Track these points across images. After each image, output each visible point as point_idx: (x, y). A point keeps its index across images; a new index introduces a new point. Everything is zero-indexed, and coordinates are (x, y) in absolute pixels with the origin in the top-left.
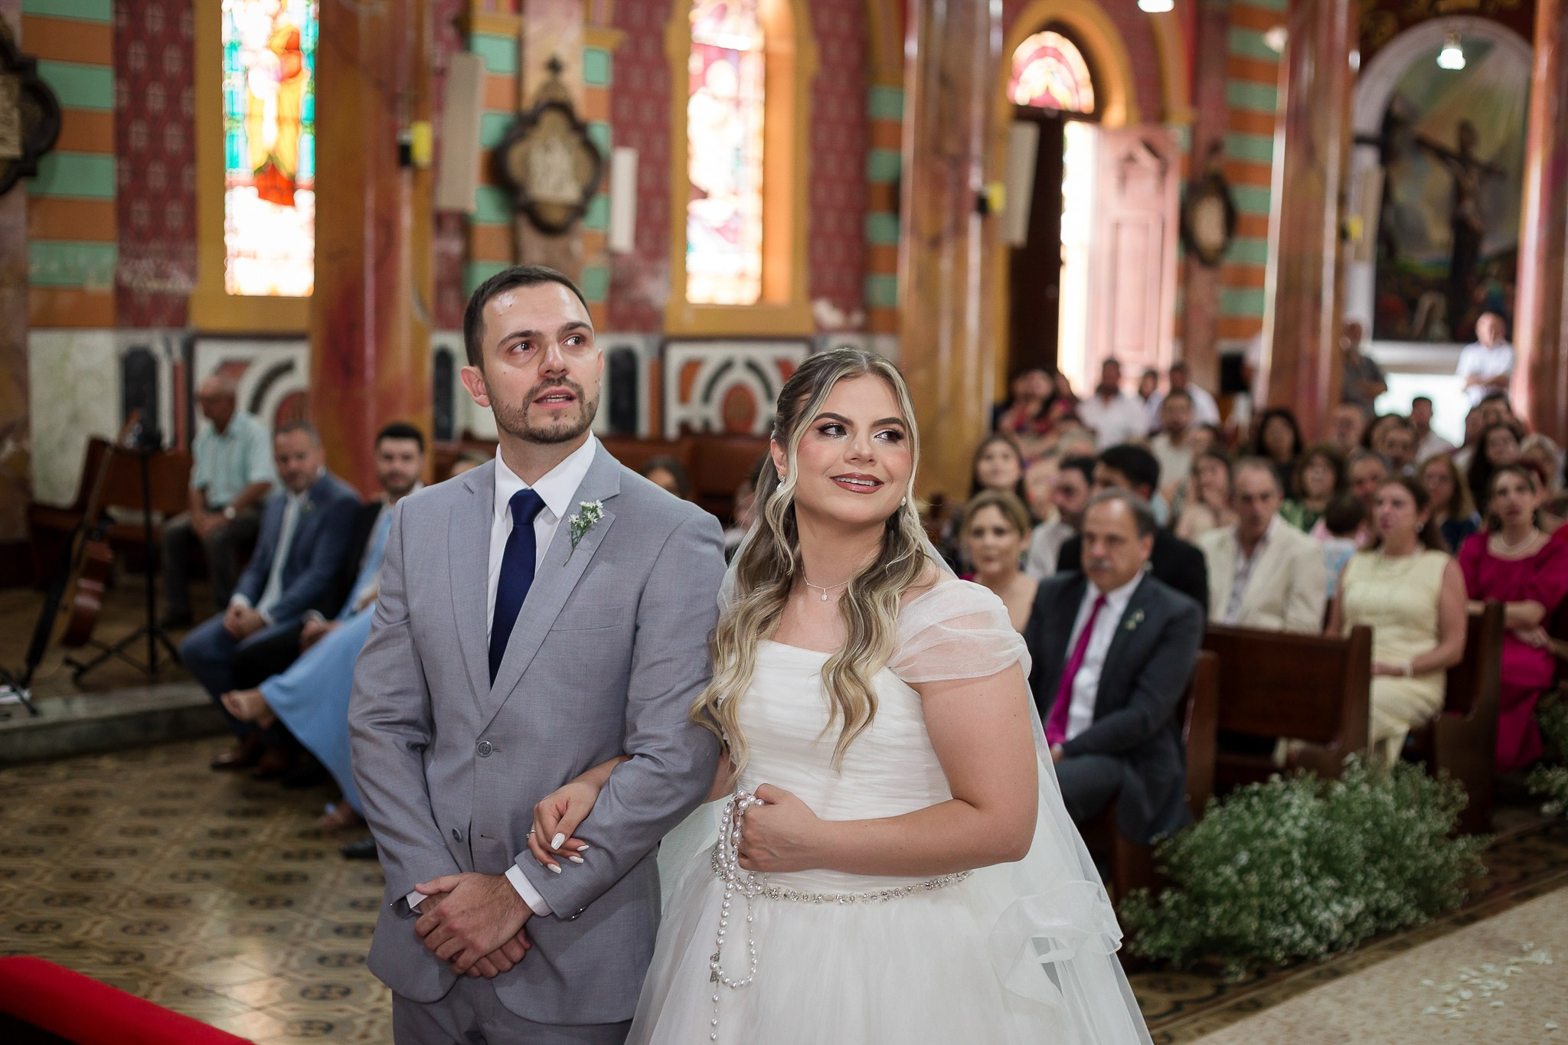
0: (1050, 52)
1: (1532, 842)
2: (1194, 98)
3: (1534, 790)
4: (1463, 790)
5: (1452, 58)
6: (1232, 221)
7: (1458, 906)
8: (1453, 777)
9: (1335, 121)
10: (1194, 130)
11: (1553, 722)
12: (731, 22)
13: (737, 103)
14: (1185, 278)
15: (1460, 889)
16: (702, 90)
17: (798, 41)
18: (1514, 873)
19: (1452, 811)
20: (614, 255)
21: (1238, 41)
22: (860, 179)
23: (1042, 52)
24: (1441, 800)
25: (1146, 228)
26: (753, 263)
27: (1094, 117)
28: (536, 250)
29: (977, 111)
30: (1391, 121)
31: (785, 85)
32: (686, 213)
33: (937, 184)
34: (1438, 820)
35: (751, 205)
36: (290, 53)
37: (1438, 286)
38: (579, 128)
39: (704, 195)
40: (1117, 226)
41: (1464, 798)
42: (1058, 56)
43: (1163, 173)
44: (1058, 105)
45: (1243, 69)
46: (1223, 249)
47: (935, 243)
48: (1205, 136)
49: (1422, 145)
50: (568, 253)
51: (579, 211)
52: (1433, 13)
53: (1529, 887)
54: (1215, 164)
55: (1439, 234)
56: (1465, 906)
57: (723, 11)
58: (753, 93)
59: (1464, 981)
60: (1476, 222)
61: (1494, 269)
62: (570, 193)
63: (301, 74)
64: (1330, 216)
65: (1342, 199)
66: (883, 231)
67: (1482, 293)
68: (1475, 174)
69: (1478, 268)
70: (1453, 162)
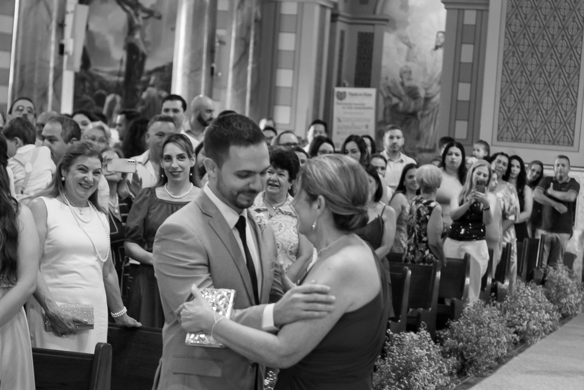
55: (119, 54)
64: (53, 38)
65: (61, 26)
67: (144, 95)
68: (142, 15)
69: (144, 78)
70: (128, 8)
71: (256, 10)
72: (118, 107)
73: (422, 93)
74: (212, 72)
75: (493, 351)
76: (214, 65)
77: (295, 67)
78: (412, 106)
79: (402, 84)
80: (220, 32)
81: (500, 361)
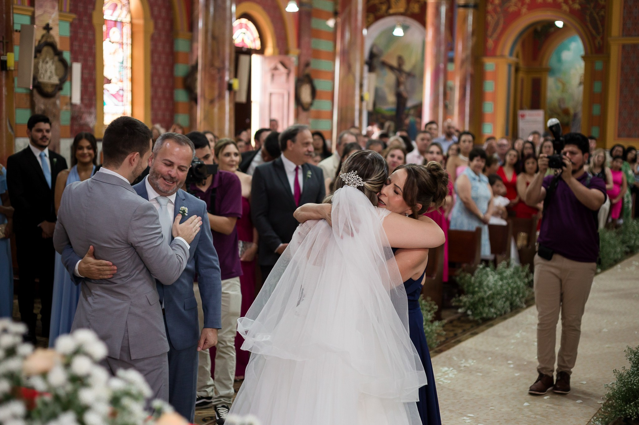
0: (244, 26)
1: (455, 323)
2: (299, 46)
3: (454, 304)
4: (435, 305)
5: (398, 32)
6: (314, 93)
7: (436, 346)
8: (432, 300)
9: (358, 55)
10: (299, 57)
11: (461, 279)
12: (118, 11)
13: (122, 44)
14: (297, 116)
15: (437, 340)
16: (108, 39)
17: (145, 19)
18: (452, 334)
19: (432, 312)
20: (73, 105)
21: (315, 23)
22: (171, 75)
23: (241, 26)
24: (428, 308)
25: (283, 95)
27: (261, 52)
28: (41, 104)
29: (227, 50)
30: (372, 55)
31: (140, 38)
32: (103, 89)
33: (212, 79)
34: (427, 315)
35: (127, 85)
37: (391, 119)
38: (58, 53)
39: (109, 81)
40: (271, 94)
41: (436, 307)
42: (247, 27)
43: (288, 74)
44: (247, 46)
45: (317, 34)
46: (311, 104)
47: (212, 102)
48: (303, 60)
49: (384, 64)
50: (55, 104)
51: (59, 87)
52: (387, 14)
53: (458, 339)
54: (307, 71)
55: (391, 98)
56: (437, 347)
57: (115, 7)
58: (127, 40)
59: (444, 372)
60: (405, 94)
61: (412, 112)
62: (55, 80)
64: (357, 92)
65: (361, 86)
66: (181, 96)
67: (407, 121)
68: (404, 76)
69: (406, 111)
70: (396, 71)
71: (469, 68)
72: (392, 128)
73: (572, 112)
74: (446, 107)
75: (612, 256)
76: (448, 102)
77: (494, 100)
78: (566, 119)
79: (560, 107)
80: (450, 83)
81: (616, 262)
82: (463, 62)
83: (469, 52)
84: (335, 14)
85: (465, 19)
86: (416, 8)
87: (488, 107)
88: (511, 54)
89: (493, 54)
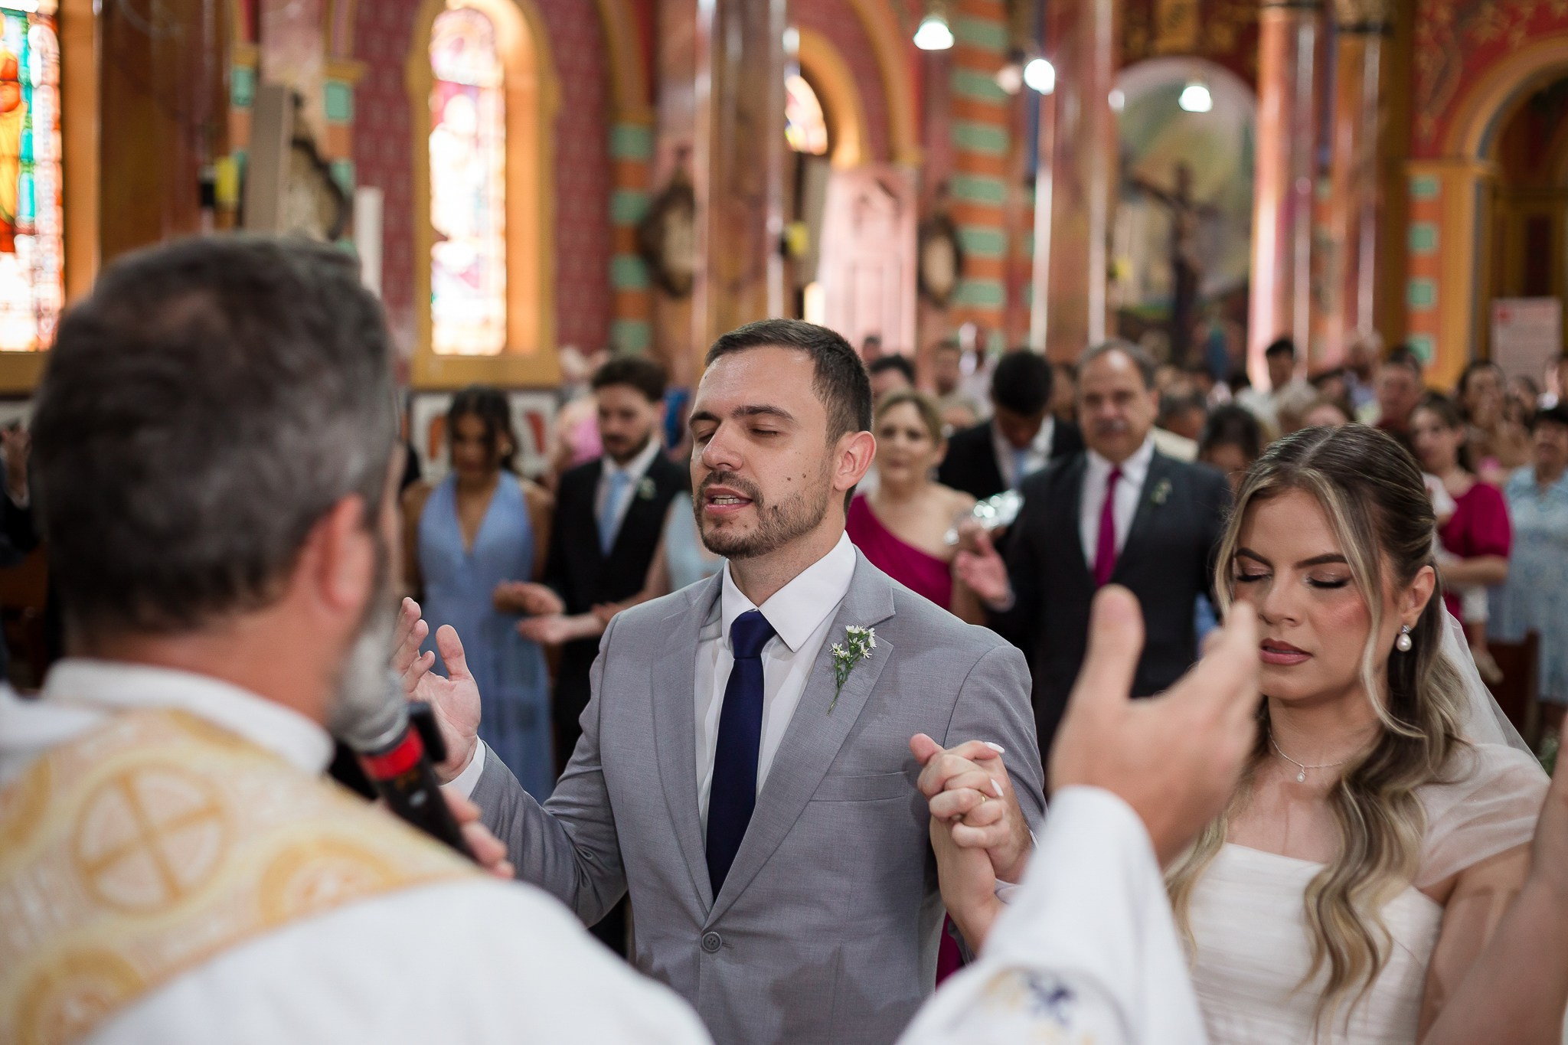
2: (923, 139)
5: (1196, 98)
6: (960, 263)
9: (1099, 161)
10: (923, 170)
12: (468, 55)
13: (477, 140)
14: (921, 321)
16: (440, 126)
17: (540, 77)
21: (964, 81)
22: (604, 224)
25: (880, 271)
26: (496, 309)
27: (826, 157)
29: (775, 149)
31: (527, 124)
32: (430, 258)
33: (736, 225)
35: (494, 248)
36: (5, 84)
38: (321, 167)
39: (445, 239)
40: (854, 268)
43: (898, 210)
45: (967, 110)
46: (951, 292)
47: (736, 287)
48: (933, 176)
49: (1142, 187)
52: (1149, 53)
54: (943, 206)
57: (460, 45)
58: (493, 130)
60: (1194, 263)
61: (1216, 309)
63: (20, 107)
64: (1098, 258)
65: (1109, 240)
66: (629, 274)
67: (1205, 333)
68: (1194, 215)
69: (1199, 307)
70: (1172, 201)
71: (1370, 192)
74: (1315, 294)
77: (1440, 276)
82: (1354, 177)
83: (1369, 148)
84: (1016, 57)
85: (1358, 64)
86: (1223, 38)
87: (1422, 294)
88: (1483, 153)
89: (1434, 153)
